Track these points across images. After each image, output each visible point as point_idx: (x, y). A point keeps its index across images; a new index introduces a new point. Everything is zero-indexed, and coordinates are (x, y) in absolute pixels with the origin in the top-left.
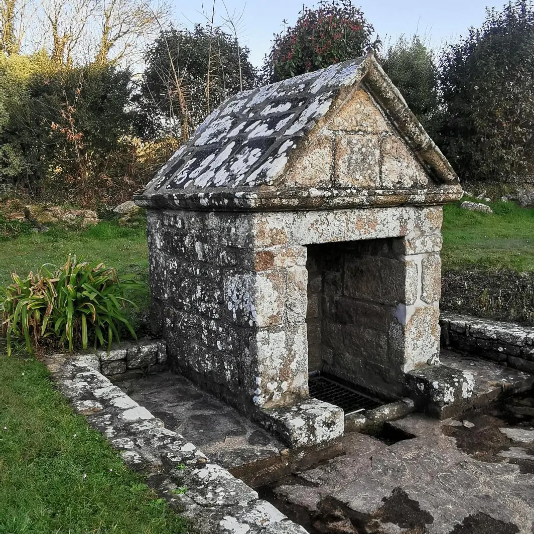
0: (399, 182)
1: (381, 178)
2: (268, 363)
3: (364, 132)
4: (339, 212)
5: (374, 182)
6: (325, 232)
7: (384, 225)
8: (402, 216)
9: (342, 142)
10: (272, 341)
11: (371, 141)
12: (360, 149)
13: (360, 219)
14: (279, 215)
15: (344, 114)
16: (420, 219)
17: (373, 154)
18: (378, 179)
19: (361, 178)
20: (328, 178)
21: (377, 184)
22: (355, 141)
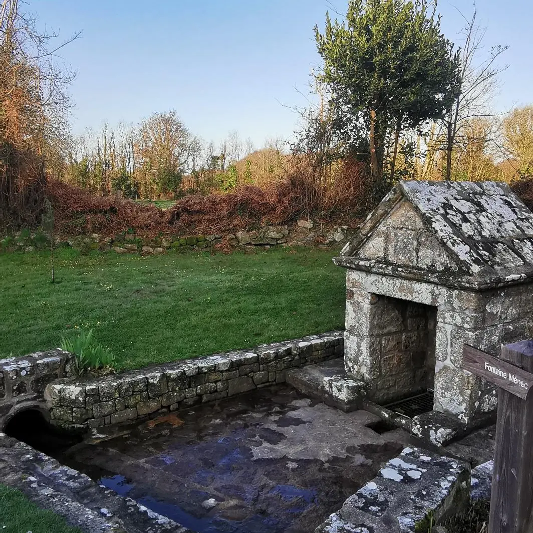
0: (432, 265)
1: (417, 260)
2: (348, 349)
3: (406, 228)
4: (389, 278)
5: (412, 263)
6: (380, 288)
7: (419, 294)
8: (433, 290)
9: (391, 234)
10: (350, 339)
11: (411, 235)
12: (403, 240)
13: (402, 285)
14: (358, 273)
15: (394, 217)
16: (452, 297)
17: (412, 244)
18: (415, 260)
19: (403, 258)
20: (382, 256)
21: (414, 264)
22: (399, 235)
